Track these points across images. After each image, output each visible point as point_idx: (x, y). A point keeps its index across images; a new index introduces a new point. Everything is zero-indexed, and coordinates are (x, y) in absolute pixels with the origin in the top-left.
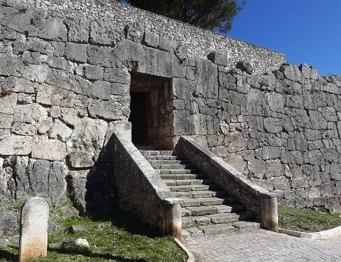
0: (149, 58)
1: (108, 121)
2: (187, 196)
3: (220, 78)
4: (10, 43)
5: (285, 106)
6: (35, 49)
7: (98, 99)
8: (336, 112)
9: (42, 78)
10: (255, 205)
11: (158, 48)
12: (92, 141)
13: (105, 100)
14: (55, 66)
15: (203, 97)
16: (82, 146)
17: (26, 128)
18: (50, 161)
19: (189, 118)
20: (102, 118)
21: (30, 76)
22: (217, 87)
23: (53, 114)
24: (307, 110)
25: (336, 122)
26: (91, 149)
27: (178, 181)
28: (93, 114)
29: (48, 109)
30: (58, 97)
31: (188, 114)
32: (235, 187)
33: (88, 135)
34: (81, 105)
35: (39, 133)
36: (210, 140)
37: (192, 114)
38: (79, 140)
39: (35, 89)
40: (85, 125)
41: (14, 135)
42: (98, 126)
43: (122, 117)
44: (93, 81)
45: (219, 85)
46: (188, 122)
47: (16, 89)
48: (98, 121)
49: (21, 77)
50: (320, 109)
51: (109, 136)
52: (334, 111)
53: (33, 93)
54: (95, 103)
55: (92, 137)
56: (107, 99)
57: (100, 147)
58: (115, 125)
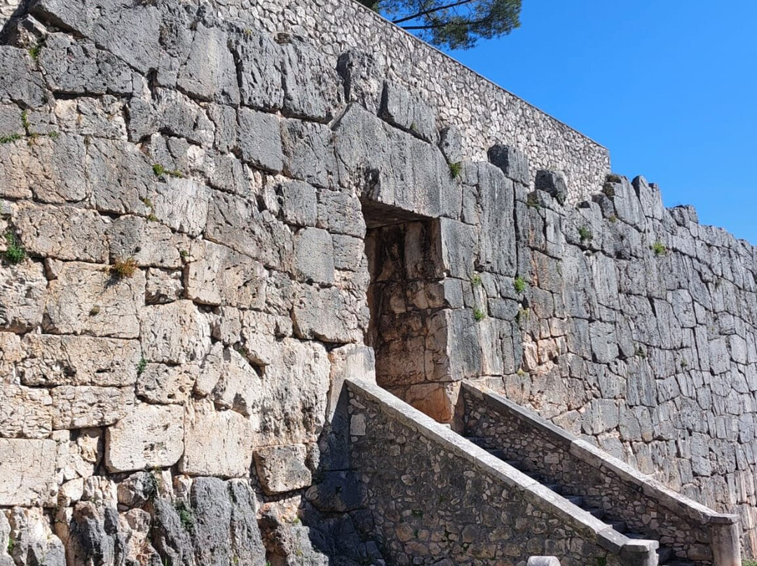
0: (398, 162)
1: (330, 345)
3: (519, 217)
4: (118, 105)
5: (620, 291)
6: (175, 127)
7: (310, 282)
8: (693, 300)
9: (196, 219)
10: (697, 542)
11: (411, 131)
12: (304, 410)
13: (324, 286)
14: (221, 184)
15: (492, 271)
16: (281, 425)
17: (171, 380)
18: (225, 478)
19: (473, 331)
20: (318, 338)
21: (171, 215)
22: (514, 242)
23: (225, 334)
24: (651, 299)
25: (693, 328)
26: (298, 432)
28: (304, 327)
29: (212, 317)
30: (234, 278)
31: (471, 320)
32: (646, 509)
33: (294, 390)
34: (281, 302)
35: (196, 395)
36: (509, 391)
37: (477, 318)
38: (277, 407)
39: (183, 254)
40: (289, 360)
41: (143, 405)
42: (312, 362)
43: (356, 335)
44: (297, 227)
45: (518, 238)
46: (472, 342)
47: (143, 258)
48: (311, 347)
49: (149, 218)
50: (670, 296)
51: (337, 391)
52: (689, 300)
53: (178, 269)
54: (307, 295)
55: (303, 398)
56: (329, 284)
57: (318, 425)
58: (346, 358)
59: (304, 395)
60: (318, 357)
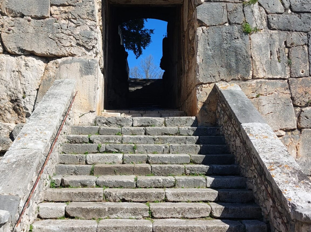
1: (46, 58)
2: (135, 212)
7: (22, 16)
13: (37, 18)
19: (239, 43)
20: (32, 54)
26: (9, 116)
27: (142, 178)
28: (11, 46)
31: (237, 34)
36: (298, 90)
37: (247, 32)
42: (22, 70)
43: (74, 50)
46: (236, 51)
48: (23, 60)
54: (17, 25)
55: (9, 93)
56: (43, 16)
57: (27, 111)
58: (59, 67)
59: (10, 91)
60: (28, 66)
